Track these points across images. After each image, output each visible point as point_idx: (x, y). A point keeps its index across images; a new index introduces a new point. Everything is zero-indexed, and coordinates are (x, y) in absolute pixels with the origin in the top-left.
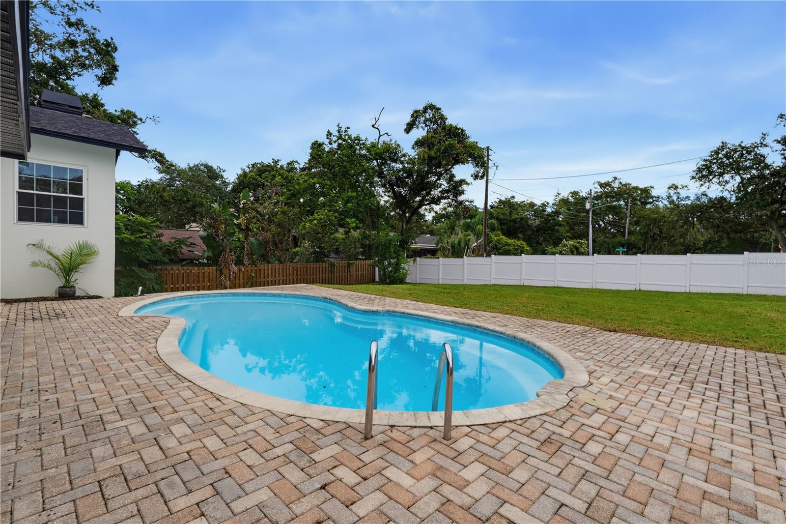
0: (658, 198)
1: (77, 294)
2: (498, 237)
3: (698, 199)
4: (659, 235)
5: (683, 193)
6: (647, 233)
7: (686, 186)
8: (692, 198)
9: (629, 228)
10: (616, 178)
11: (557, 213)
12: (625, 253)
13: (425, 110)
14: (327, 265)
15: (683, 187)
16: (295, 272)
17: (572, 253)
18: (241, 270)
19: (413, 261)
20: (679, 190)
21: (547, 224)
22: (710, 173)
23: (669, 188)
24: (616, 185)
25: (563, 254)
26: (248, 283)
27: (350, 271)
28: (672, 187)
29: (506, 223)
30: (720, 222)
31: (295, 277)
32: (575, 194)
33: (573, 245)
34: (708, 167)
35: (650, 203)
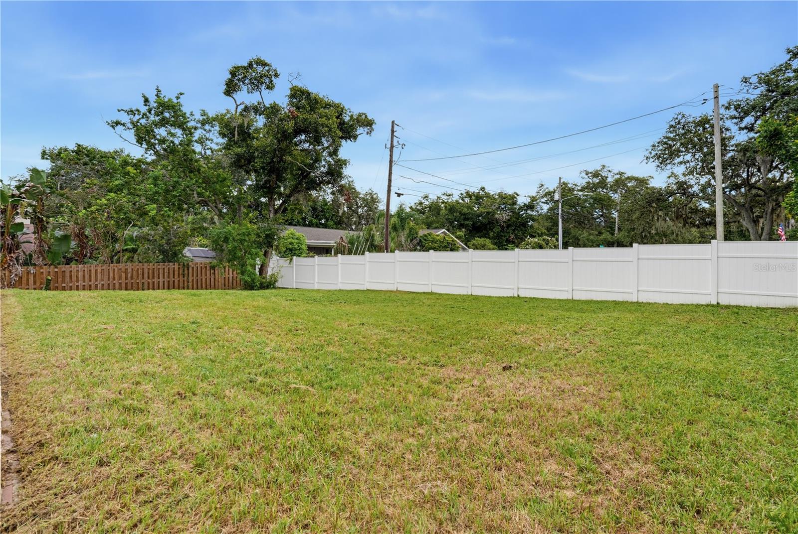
16: (123, 275)
19: (289, 261)
27: (214, 274)
29: (472, 218)
31: (123, 281)
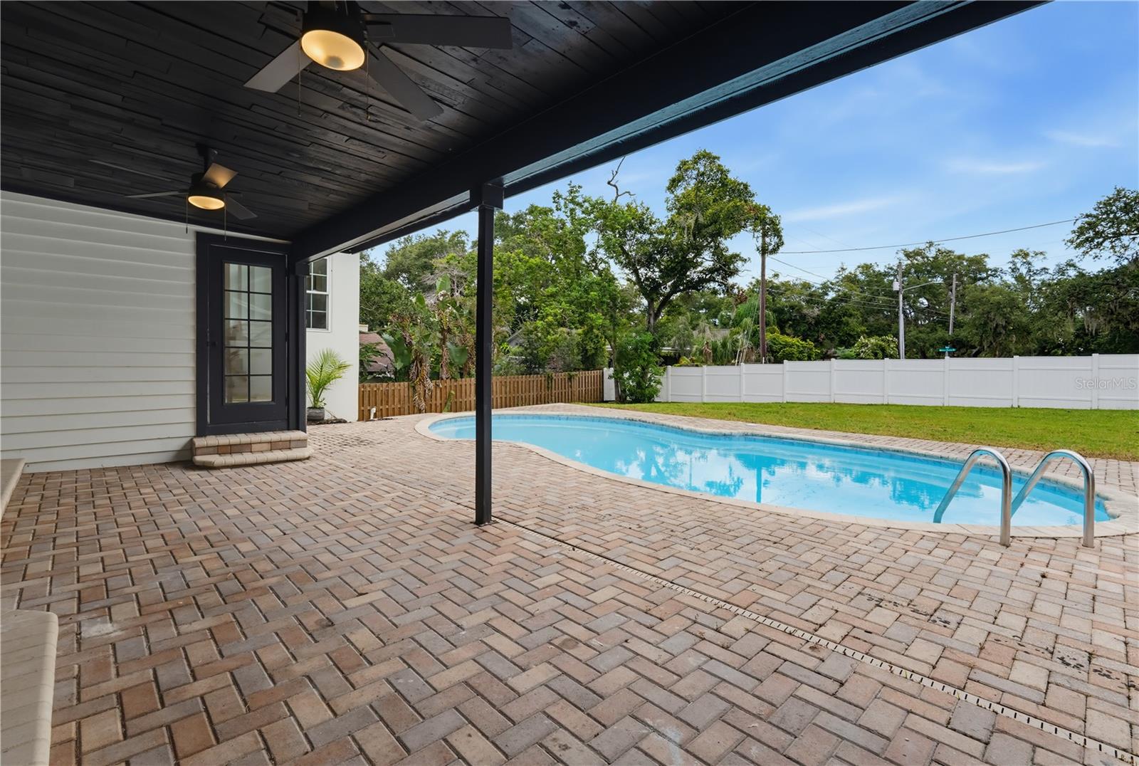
0: (996, 270)
1: (326, 418)
2: (772, 336)
3: (1061, 271)
4: (1005, 328)
5: (1037, 264)
6: (986, 324)
7: (1041, 253)
8: (1050, 271)
9: (955, 318)
10: (931, 244)
11: (844, 298)
12: (952, 355)
13: (697, 160)
14: (543, 379)
15: (1036, 254)
17: (876, 356)
18: (438, 386)
20: (1029, 259)
21: (830, 314)
22: (1098, 234)
23: (1015, 256)
24: (931, 254)
25: (862, 358)
26: (446, 403)
27: (571, 386)
28: (1019, 255)
30: (1115, 307)
32: (866, 268)
33: (876, 345)
34: (1092, 226)
35: (982, 279)
